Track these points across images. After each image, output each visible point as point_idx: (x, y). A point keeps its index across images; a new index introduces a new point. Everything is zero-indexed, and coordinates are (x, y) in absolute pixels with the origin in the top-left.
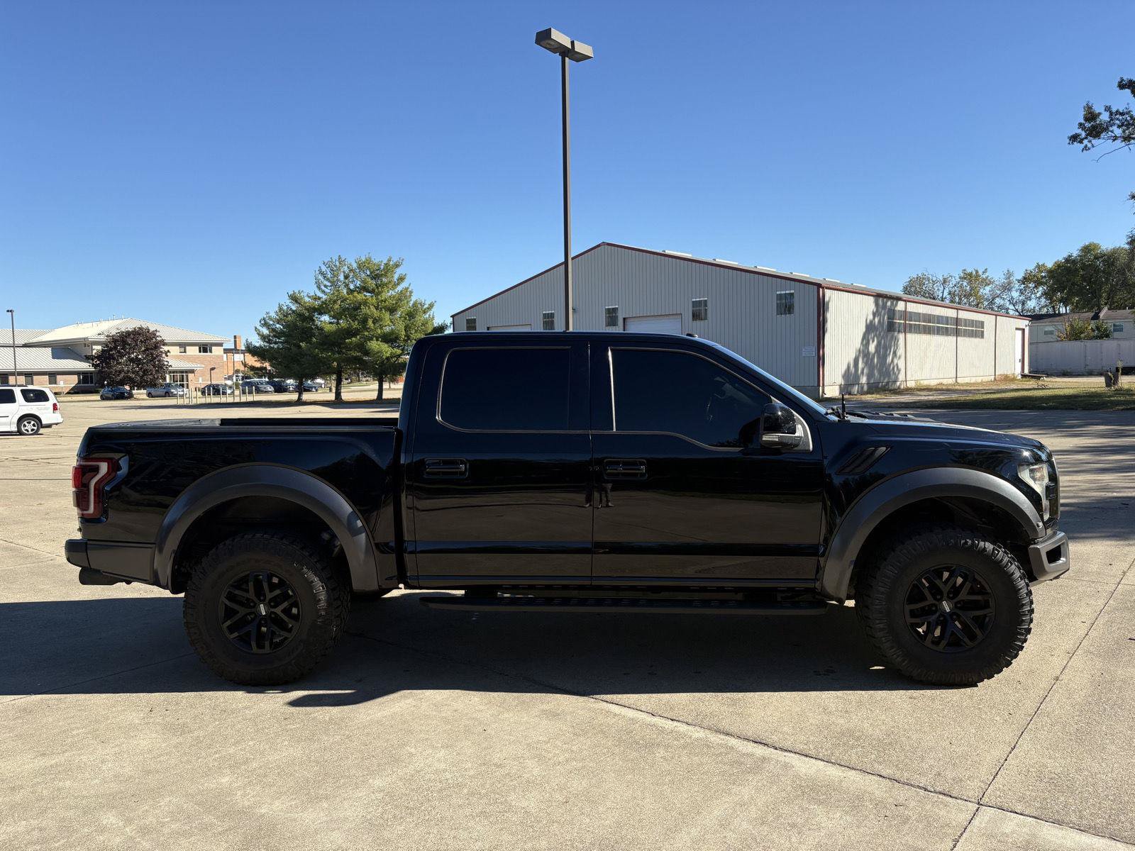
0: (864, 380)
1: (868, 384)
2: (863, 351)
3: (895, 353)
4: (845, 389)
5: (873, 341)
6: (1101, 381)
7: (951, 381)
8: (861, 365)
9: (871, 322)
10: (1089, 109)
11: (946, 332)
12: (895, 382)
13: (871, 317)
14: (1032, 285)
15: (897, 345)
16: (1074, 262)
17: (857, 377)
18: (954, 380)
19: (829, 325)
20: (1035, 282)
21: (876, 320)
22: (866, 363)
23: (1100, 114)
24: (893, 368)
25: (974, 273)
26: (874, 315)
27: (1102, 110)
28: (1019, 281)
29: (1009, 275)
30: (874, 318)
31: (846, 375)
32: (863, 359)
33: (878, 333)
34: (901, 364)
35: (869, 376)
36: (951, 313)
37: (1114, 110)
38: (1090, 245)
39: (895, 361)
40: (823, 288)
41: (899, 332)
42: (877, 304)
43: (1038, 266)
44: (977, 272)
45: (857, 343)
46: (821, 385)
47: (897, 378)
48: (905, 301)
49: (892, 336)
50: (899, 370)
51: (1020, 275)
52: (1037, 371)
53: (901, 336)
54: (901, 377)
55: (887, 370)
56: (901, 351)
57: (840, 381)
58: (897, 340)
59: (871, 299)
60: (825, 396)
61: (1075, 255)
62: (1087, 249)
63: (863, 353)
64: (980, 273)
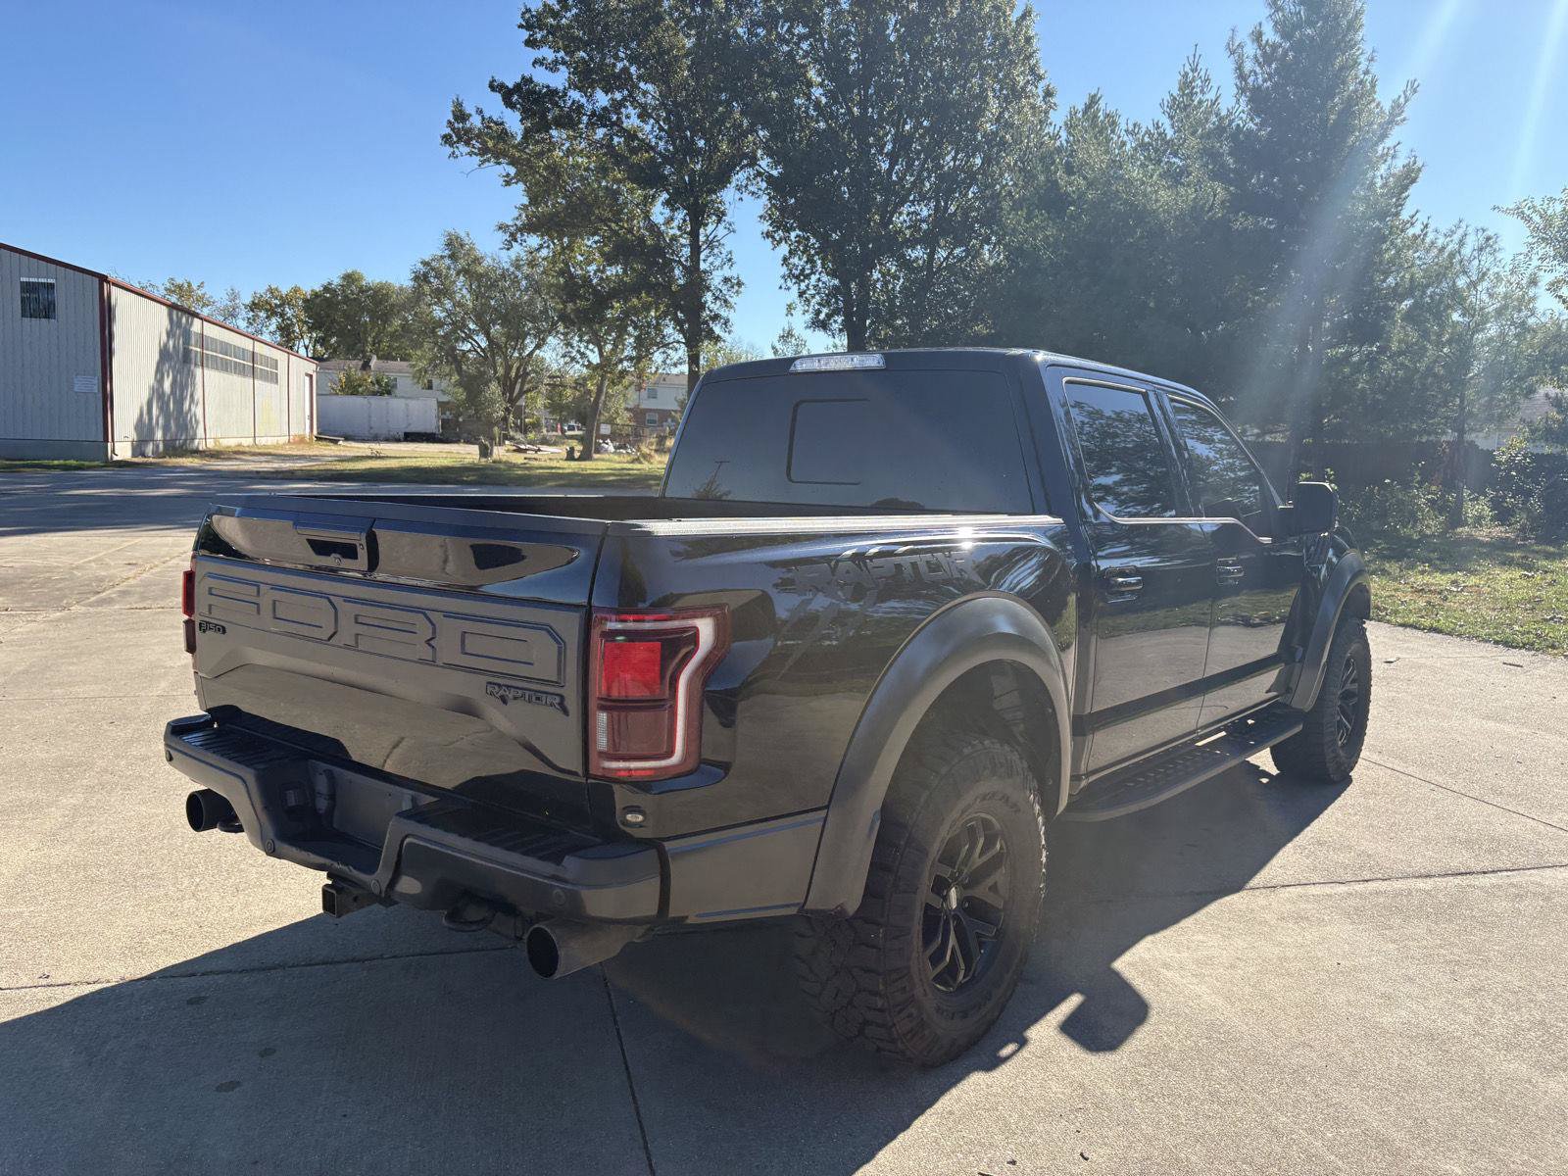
0: (159, 435)
1: (164, 441)
2: (158, 390)
3: (192, 396)
4: (138, 448)
5: (168, 376)
6: (475, 449)
7: (250, 441)
8: (155, 411)
9: (166, 345)
10: (458, 105)
11: (240, 370)
12: (193, 439)
13: (164, 337)
14: (263, 314)
15: (194, 384)
16: (333, 292)
17: (151, 431)
18: (251, 440)
19: (116, 344)
20: (267, 310)
21: (171, 343)
22: (161, 409)
23: (470, 115)
24: (191, 418)
25: (186, 285)
26: (169, 334)
27: (473, 112)
28: (246, 306)
29: (234, 296)
30: (168, 341)
31: (140, 426)
32: (157, 402)
33: (173, 364)
34: (199, 411)
35: (166, 429)
36: (246, 344)
37: (487, 116)
38: (353, 273)
39: (193, 408)
40: (108, 282)
41: (196, 365)
42: (170, 315)
43: (271, 290)
44: (189, 285)
45: (149, 378)
46: (110, 440)
47: (195, 434)
48: (201, 319)
49: (189, 371)
50: (197, 422)
51: (248, 300)
52: (328, 432)
53: (198, 371)
54: (200, 432)
55: (185, 419)
56: (198, 395)
57: (133, 436)
58: (193, 376)
59: (164, 310)
60: (115, 458)
61: (335, 283)
62: (350, 278)
63: (157, 392)
64: (194, 287)
